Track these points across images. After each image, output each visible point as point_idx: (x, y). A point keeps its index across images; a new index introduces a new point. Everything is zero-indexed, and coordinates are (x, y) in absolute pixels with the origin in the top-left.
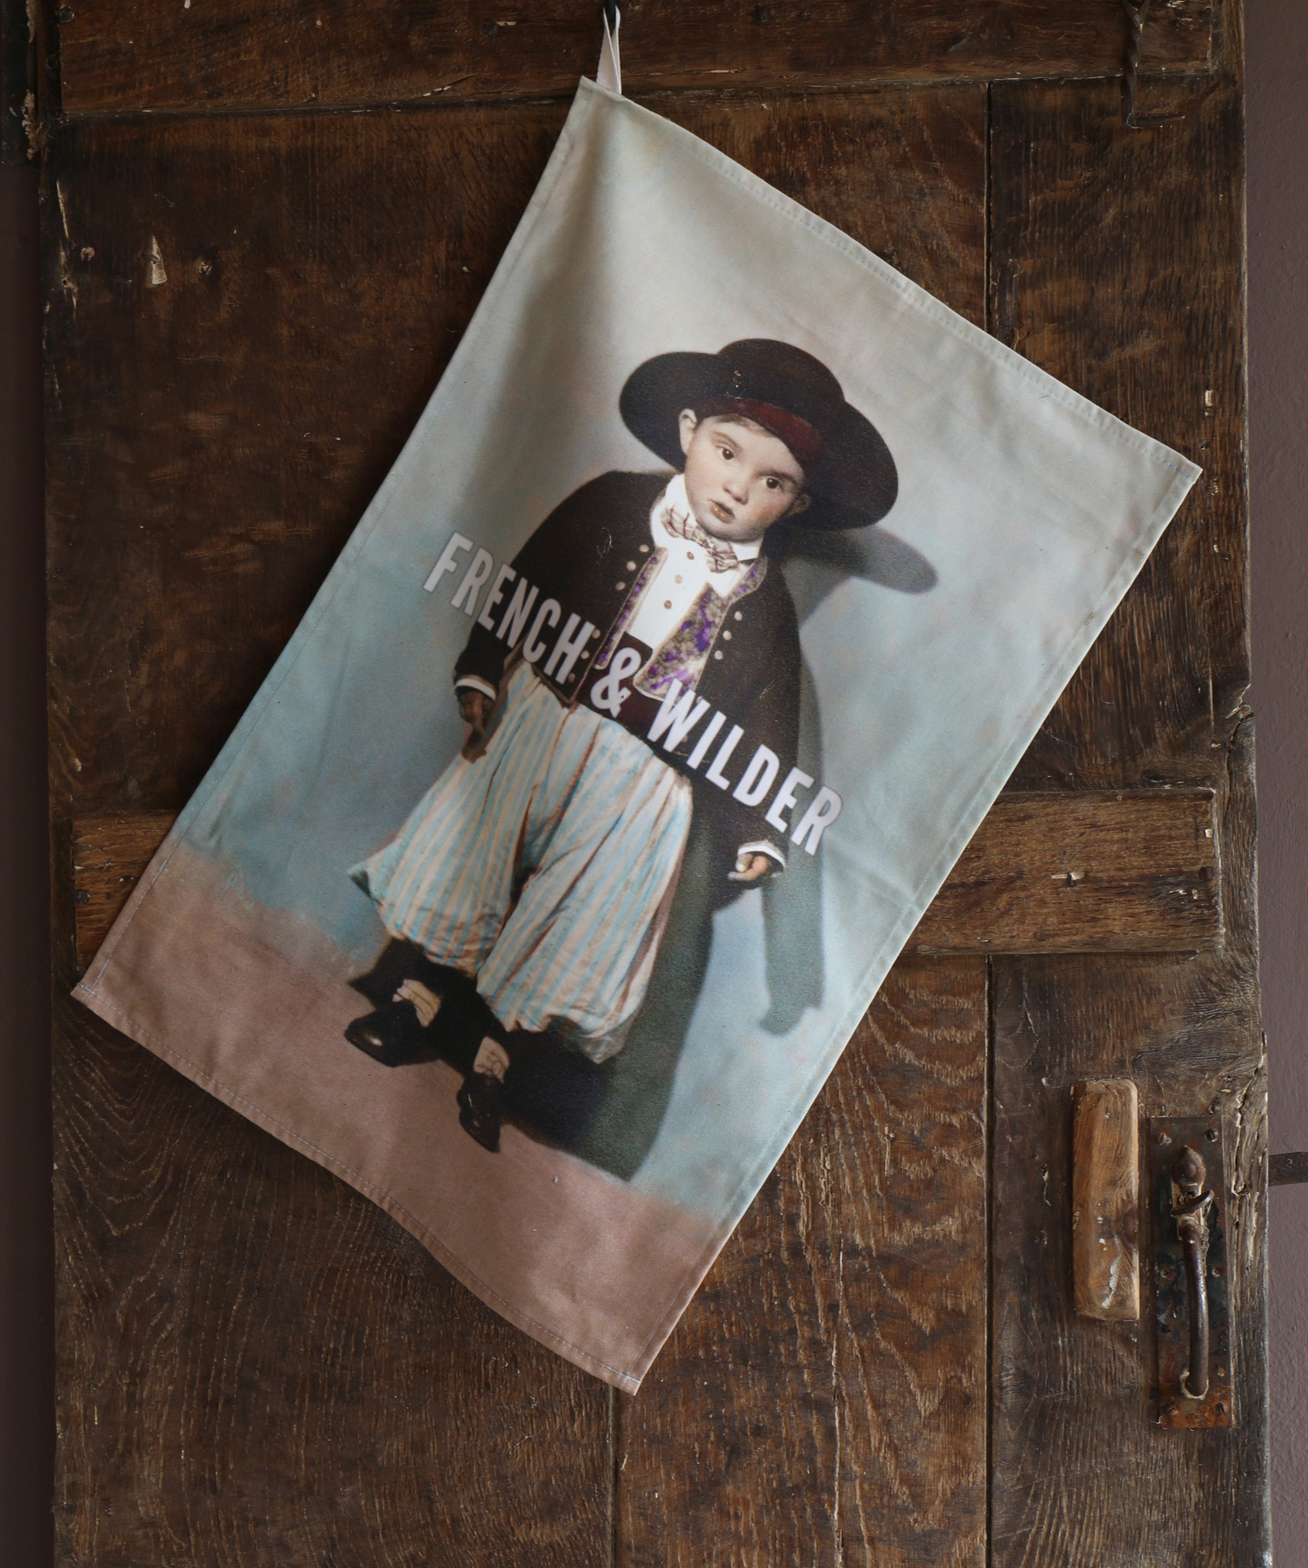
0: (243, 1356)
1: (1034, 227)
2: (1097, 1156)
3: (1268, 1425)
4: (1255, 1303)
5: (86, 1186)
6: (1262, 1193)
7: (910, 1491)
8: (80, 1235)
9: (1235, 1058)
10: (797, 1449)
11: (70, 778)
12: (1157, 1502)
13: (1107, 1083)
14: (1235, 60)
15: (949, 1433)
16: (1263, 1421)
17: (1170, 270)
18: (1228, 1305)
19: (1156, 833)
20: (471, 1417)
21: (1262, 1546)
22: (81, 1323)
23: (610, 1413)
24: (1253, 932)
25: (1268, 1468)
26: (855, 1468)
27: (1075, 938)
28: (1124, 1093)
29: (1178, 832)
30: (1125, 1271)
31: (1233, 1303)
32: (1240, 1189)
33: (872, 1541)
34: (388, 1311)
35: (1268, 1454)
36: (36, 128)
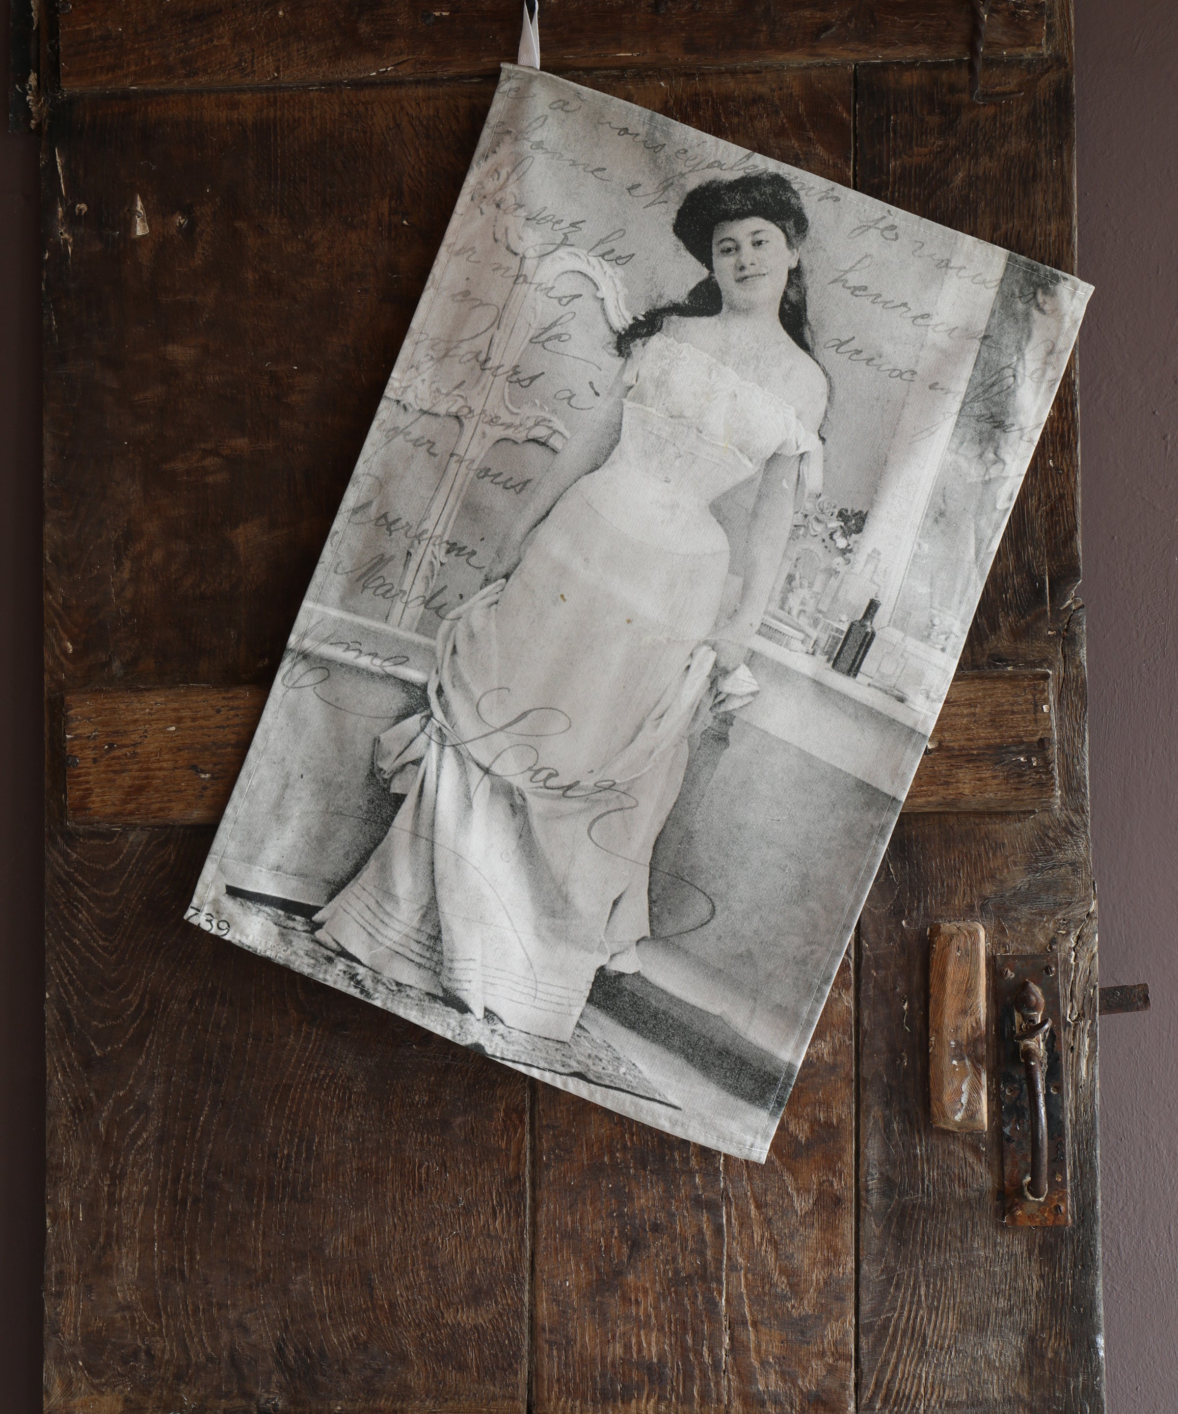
0: (209, 1161)
1: (894, 188)
2: (950, 989)
3: (1100, 1224)
4: (1088, 1117)
5: (73, 1012)
6: (1094, 1021)
7: (788, 1280)
8: (68, 1055)
9: (1070, 904)
10: (690, 1243)
11: (62, 658)
12: (1004, 1291)
13: (958, 925)
14: (1066, 46)
15: (823, 1230)
16: (1095, 1221)
17: (1011, 224)
18: (1063, 1118)
19: (1000, 709)
20: (406, 1216)
21: (1095, 1330)
22: (69, 1132)
23: (528, 1212)
24: (1084, 794)
25: (1100, 1261)
26: (740, 1260)
27: (930, 799)
28: (973, 934)
29: (1020, 707)
30: (975, 1089)
31: (1069, 1117)
32: (1074, 1017)
33: (755, 1324)
34: (334, 1122)
35: (1100, 1249)
36: (38, 102)
